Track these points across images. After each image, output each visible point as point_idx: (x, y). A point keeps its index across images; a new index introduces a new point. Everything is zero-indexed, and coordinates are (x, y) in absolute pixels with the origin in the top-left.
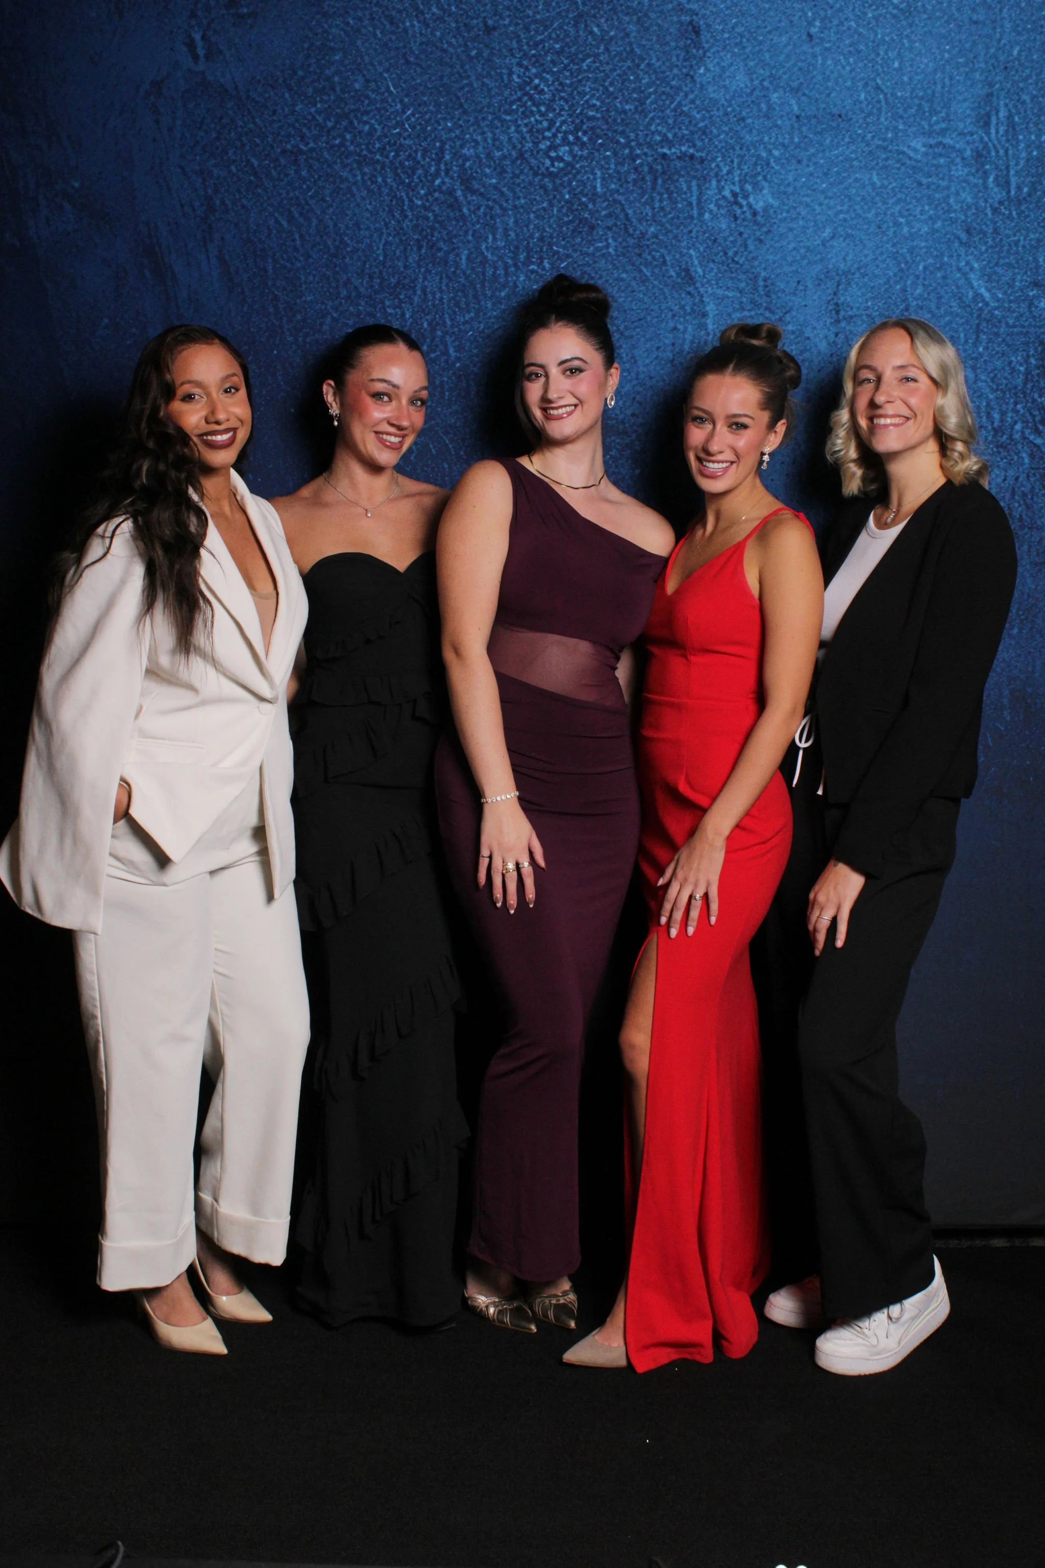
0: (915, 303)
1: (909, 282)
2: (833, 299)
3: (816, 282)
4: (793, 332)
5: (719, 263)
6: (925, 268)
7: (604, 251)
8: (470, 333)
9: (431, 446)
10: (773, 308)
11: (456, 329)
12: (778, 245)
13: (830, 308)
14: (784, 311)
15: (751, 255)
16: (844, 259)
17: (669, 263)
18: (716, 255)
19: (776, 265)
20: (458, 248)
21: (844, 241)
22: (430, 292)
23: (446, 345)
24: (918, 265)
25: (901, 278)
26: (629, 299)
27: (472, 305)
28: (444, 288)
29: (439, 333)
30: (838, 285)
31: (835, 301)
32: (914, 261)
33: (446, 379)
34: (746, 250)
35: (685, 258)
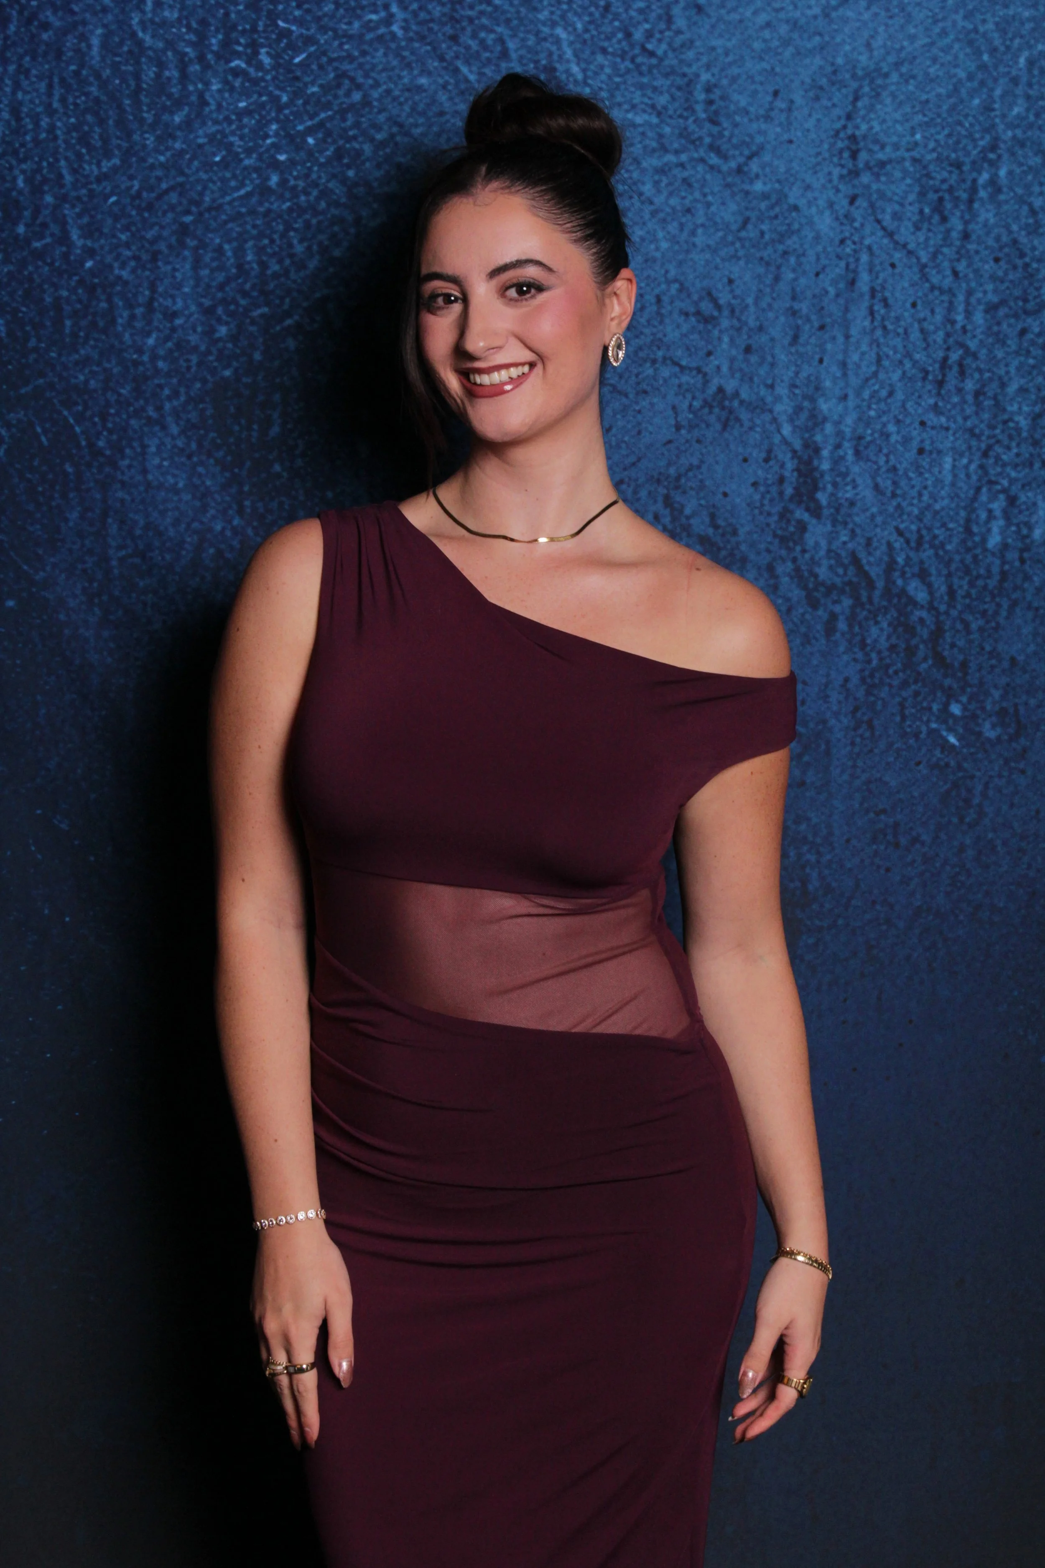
0: (1010, 133)
1: (998, 92)
2: (845, 127)
3: (811, 94)
4: (765, 196)
5: (613, 54)
6: (1031, 63)
7: (382, 30)
8: (113, 199)
9: (39, 430)
10: (724, 147)
11: (84, 191)
12: (735, 16)
13: (840, 144)
14: (747, 152)
15: (682, 37)
16: (868, 45)
17: (514, 56)
18: (608, 39)
19: (730, 59)
20: (84, 23)
21: (868, 8)
22: (27, 116)
23: (63, 224)
24: (1016, 57)
25: (982, 83)
26: (435, 129)
27: (115, 142)
28: (56, 105)
29: (49, 199)
30: (856, 99)
31: (849, 132)
32: (1008, 48)
33: (65, 293)
34: (669, 29)
35: (548, 45)
